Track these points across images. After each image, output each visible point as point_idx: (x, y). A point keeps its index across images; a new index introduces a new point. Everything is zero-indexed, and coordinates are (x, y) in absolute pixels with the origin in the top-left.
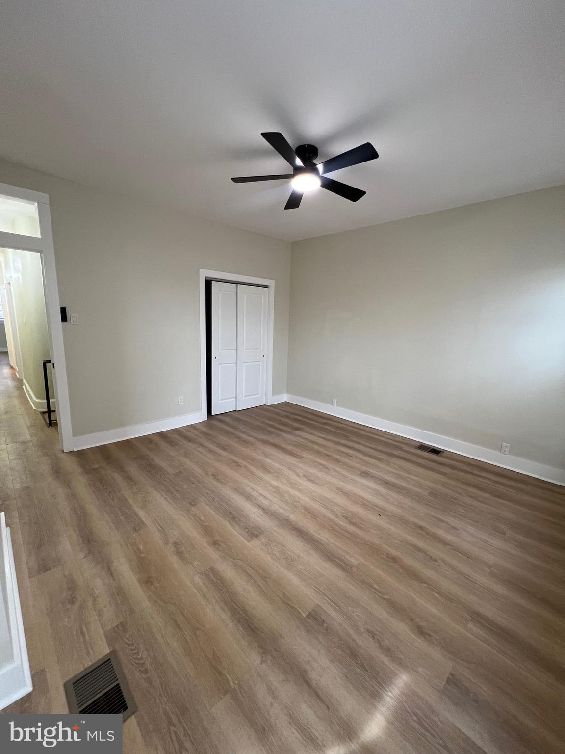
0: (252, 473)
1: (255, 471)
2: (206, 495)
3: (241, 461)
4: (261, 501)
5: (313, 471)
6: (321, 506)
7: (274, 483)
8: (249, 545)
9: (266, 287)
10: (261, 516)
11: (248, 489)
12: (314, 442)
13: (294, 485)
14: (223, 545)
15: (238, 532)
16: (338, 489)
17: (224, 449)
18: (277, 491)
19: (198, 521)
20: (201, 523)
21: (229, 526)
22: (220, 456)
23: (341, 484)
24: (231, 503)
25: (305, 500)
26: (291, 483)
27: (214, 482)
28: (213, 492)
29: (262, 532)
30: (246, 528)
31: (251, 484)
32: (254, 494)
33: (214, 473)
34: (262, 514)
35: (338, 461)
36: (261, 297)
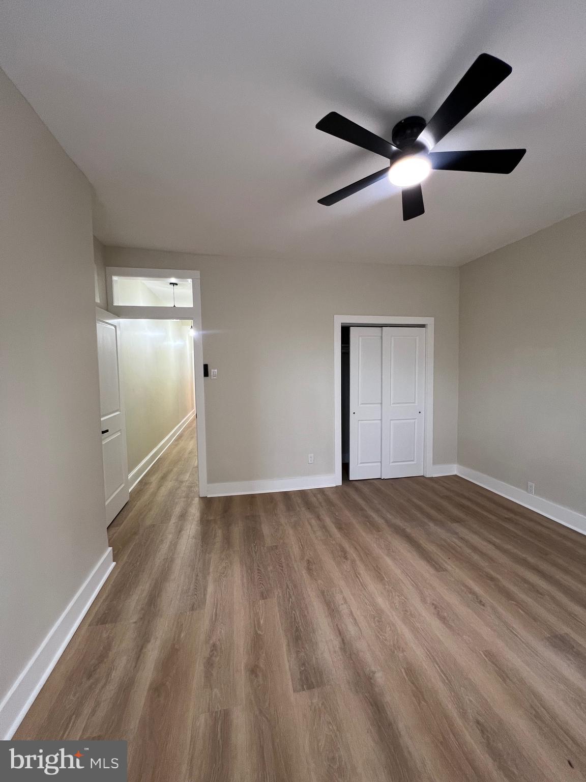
0: (357, 575)
1: (361, 572)
2: (285, 587)
3: (352, 552)
4: (346, 625)
5: (452, 599)
6: (440, 676)
7: (381, 601)
8: (293, 697)
9: (423, 326)
10: (335, 652)
11: (338, 598)
12: (475, 549)
13: (408, 616)
14: (260, 679)
15: (290, 666)
16: (489, 654)
17: (340, 528)
18: (378, 617)
19: (255, 625)
20: (257, 629)
21: (285, 648)
22: (331, 536)
23: (500, 646)
24: (306, 613)
25: (417, 653)
26: (406, 611)
27: (304, 572)
28: (295, 586)
29: (321, 683)
30: (304, 664)
31: (347, 593)
32: (344, 609)
33: (311, 560)
34: (337, 649)
35: (509, 596)
36: (416, 339)
